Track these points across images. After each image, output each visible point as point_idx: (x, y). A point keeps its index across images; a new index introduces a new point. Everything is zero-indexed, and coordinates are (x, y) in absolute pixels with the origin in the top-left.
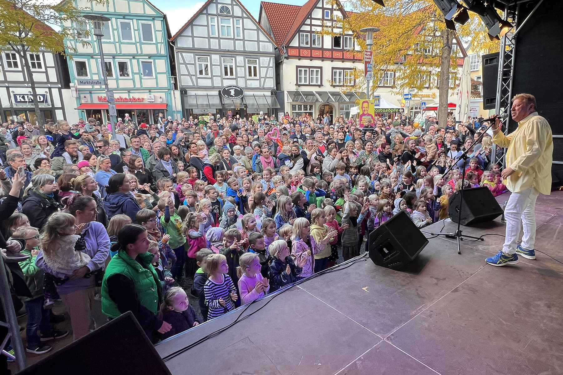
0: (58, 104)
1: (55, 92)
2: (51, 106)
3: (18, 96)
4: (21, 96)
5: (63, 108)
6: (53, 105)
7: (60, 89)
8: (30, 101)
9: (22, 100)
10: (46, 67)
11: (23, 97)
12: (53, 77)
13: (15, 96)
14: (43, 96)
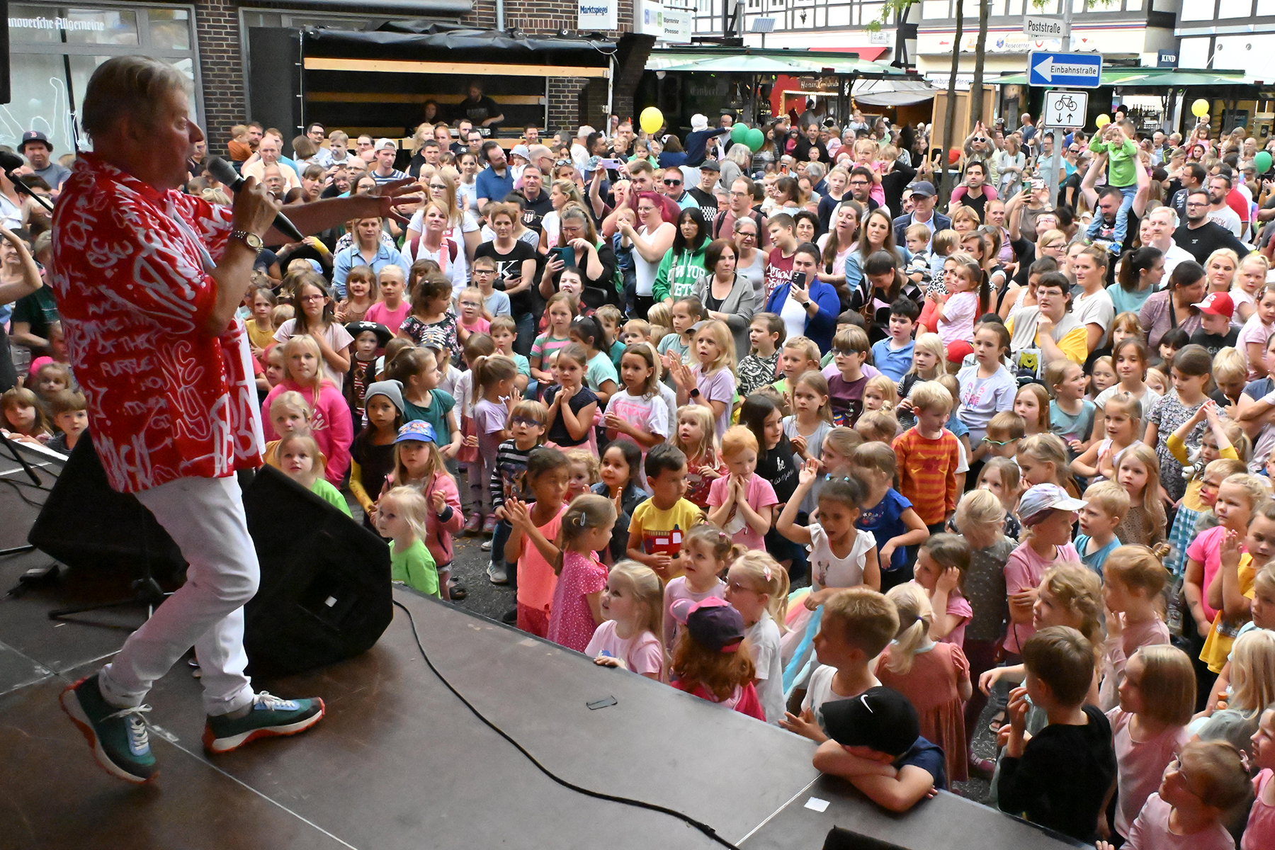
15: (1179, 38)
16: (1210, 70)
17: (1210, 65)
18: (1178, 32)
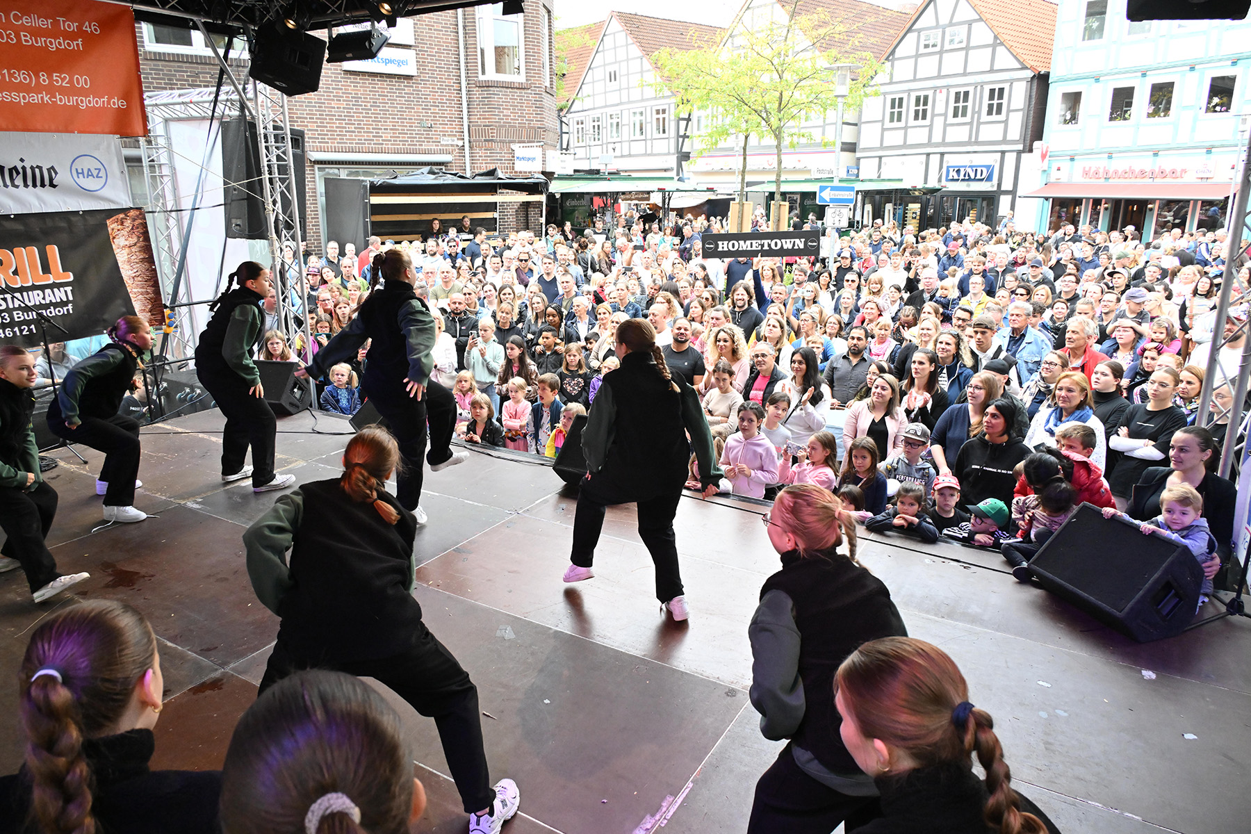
0: (1007, 185)
1: (1010, 159)
2: (995, 189)
3: (951, 170)
4: (956, 169)
5: (1013, 193)
6: (999, 185)
7: (1019, 153)
8: (967, 178)
9: (956, 177)
10: (1009, 111)
11: (958, 171)
12: (1015, 131)
13: (948, 167)
14: (988, 167)
15: (859, 159)
16: (879, 179)
17: (879, 177)
18: (858, 155)
